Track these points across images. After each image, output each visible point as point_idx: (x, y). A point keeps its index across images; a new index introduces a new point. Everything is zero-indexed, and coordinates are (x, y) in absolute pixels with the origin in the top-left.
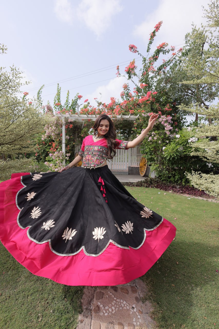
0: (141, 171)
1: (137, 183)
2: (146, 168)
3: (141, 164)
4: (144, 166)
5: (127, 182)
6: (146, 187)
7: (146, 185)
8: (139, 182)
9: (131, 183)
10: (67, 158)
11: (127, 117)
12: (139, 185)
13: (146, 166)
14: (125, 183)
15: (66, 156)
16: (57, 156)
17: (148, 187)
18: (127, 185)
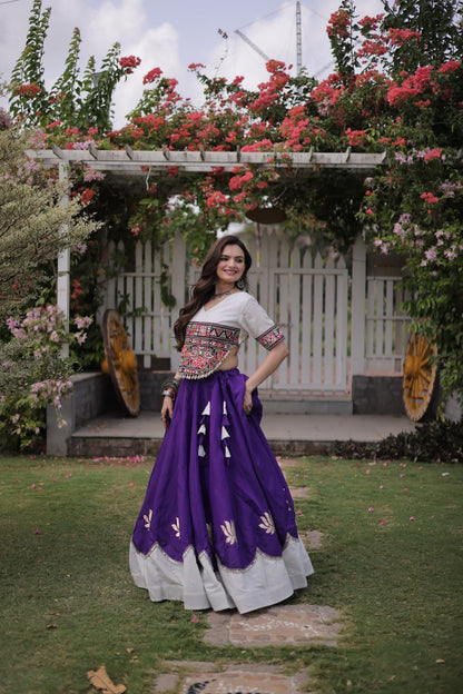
0: (409, 395)
1: (383, 443)
2: (432, 380)
3: (409, 365)
4: (422, 372)
5: (340, 439)
6: (421, 460)
7: (419, 452)
8: (391, 438)
9: (356, 443)
10: (77, 335)
11: (336, 159)
12: (391, 450)
13: (434, 374)
14: (329, 445)
15: (74, 329)
16: (36, 328)
17: (431, 457)
18: (338, 455)
